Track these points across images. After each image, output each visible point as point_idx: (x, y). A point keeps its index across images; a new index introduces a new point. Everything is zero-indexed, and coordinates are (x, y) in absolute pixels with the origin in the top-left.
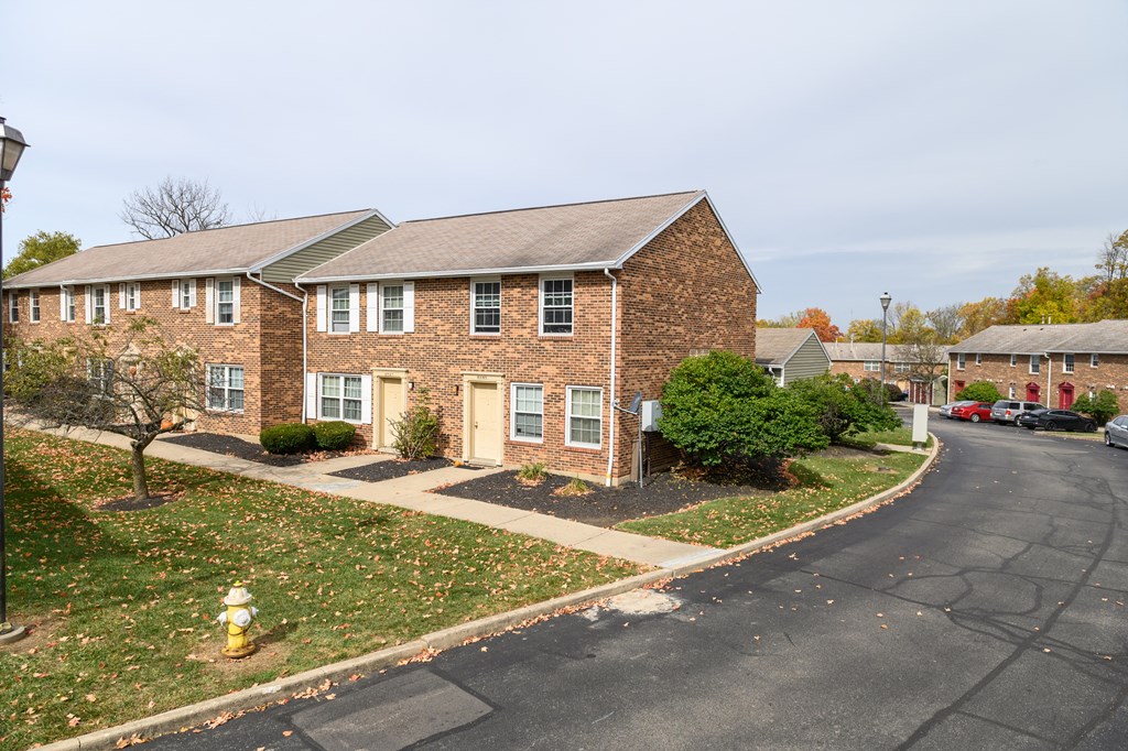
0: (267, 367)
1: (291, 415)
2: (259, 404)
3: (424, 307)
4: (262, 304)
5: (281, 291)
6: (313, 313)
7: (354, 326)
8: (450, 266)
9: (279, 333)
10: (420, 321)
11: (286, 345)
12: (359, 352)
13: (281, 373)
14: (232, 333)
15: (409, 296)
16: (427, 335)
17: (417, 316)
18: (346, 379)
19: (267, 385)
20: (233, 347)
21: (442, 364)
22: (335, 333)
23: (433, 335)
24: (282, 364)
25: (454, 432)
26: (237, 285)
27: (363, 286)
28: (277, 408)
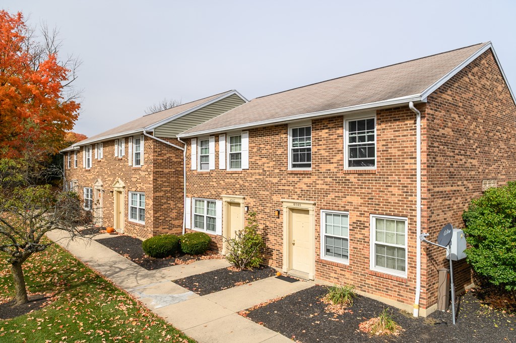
0: (158, 194)
1: (174, 226)
2: (152, 219)
3: (255, 150)
4: (155, 152)
5: (168, 143)
6: (189, 158)
7: (212, 166)
8: (273, 117)
9: (167, 171)
10: (253, 160)
11: (172, 179)
12: (214, 183)
13: (168, 198)
14: (140, 172)
15: (245, 141)
16: (257, 171)
17: (250, 157)
18: (208, 202)
19: (158, 205)
20: (140, 181)
21: (268, 193)
22: (202, 171)
23: (261, 171)
24: (169, 192)
25: (277, 247)
26: (142, 140)
27: (216, 136)
28: (165, 221)
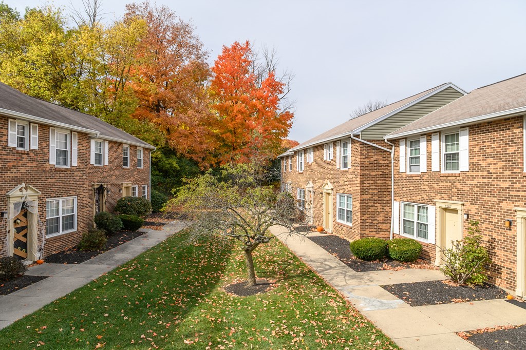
0: (365, 197)
1: (382, 230)
2: (359, 221)
3: (477, 149)
4: (362, 154)
5: (375, 145)
6: (397, 160)
7: (423, 168)
8: (501, 108)
9: (374, 173)
10: (474, 161)
11: (379, 182)
12: (426, 187)
13: (375, 201)
14: (347, 174)
15: (464, 140)
16: (480, 174)
17: (471, 157)
18: (419, 207)
19: (364, 209)
20: (347, 183)
21: (495, 199)
22: (411, 173)
23: (485, 173)
24: (376, 195)
25: (507, 265)
26: (349, 144)
27: (429, 136)
28: (372, 224)
